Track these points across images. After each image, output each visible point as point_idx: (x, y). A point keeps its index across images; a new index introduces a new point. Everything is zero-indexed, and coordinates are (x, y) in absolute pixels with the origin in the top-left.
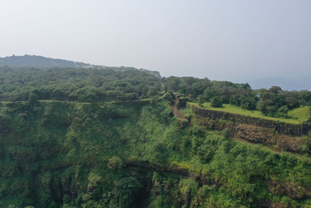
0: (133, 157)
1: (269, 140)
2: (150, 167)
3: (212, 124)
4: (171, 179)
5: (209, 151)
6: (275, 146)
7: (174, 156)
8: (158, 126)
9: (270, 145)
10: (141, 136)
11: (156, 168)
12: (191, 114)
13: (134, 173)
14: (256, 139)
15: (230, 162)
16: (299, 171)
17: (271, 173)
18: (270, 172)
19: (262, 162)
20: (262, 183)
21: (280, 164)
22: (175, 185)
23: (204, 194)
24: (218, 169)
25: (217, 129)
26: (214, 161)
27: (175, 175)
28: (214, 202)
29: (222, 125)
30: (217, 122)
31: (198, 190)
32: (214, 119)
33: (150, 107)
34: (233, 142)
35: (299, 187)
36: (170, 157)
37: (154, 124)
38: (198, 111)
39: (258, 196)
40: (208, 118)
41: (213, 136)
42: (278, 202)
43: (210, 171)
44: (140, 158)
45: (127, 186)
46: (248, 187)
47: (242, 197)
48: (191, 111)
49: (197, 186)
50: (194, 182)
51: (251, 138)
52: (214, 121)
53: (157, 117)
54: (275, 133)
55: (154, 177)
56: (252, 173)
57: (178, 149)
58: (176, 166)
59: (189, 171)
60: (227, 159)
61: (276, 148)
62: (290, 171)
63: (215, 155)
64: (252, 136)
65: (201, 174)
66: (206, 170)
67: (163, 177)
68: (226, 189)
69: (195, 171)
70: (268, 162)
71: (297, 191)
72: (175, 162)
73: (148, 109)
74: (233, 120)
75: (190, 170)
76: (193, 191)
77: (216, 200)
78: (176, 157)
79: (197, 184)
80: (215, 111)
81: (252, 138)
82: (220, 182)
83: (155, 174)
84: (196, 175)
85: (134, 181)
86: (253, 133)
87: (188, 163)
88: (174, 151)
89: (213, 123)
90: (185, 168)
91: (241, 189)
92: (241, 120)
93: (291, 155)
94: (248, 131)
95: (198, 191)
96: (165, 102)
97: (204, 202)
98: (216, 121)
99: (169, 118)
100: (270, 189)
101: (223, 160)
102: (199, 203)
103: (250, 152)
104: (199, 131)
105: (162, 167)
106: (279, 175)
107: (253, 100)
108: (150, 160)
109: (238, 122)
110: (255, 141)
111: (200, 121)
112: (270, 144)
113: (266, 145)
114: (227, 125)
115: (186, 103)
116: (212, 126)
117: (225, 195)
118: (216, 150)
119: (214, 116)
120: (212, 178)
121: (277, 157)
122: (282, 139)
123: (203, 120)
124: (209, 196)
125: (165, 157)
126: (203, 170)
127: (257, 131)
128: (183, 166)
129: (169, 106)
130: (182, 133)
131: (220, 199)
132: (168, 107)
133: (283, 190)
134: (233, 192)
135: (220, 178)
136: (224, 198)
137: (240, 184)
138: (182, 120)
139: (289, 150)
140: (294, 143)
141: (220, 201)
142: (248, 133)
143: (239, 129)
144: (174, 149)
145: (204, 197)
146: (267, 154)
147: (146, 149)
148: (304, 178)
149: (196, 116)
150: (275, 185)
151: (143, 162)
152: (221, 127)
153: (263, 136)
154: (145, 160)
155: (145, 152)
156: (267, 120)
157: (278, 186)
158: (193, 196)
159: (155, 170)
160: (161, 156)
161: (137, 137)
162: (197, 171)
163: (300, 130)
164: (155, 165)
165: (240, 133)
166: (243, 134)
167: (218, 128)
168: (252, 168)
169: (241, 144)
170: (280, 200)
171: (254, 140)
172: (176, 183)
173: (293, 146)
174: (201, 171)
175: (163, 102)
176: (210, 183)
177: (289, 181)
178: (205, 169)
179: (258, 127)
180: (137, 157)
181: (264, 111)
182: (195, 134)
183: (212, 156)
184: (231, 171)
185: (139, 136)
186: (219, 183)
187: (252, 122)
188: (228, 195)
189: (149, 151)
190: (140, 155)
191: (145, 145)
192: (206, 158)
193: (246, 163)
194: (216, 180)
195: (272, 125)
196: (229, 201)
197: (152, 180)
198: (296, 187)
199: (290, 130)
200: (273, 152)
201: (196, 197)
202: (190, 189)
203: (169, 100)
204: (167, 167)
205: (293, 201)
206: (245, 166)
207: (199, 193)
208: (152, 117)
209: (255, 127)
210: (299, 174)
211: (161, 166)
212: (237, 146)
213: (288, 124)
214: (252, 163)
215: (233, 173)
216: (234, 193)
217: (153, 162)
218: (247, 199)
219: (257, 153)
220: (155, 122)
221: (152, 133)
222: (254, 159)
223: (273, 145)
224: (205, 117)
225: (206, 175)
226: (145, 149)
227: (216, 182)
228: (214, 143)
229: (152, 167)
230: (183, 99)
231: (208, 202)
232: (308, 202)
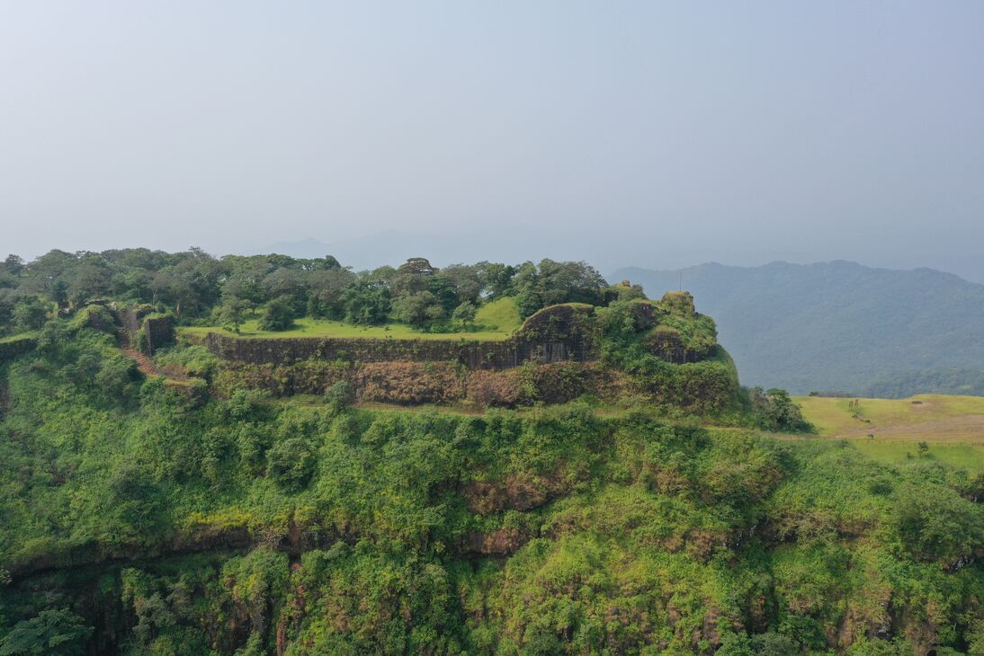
0: (31, 545)
1: (448, 390)
2: (103, 557)
3: (285, 380)
4: (191, 574)
5: (304, 455)
6: (465, 402)
7: (186, 498)
8: (90, 419)
9: (454, 399)
10: (39, 467)
11: (127, 554)
12: (208, 360)
13: (49, 596)
14: (418, 394)
15: (368, 467)
16: (530, 443)
17: (471, 468)
18: (468, 465)
19: (448, 446)
20: (455, 496)
21: (487, 440)
22: (209, 585)
23: (312, 578)
24: (342, 495)
25: (302, 391)
26: (323, 477)
27: (198, 556)
28: (348, 588)
29: (315, 377)
30: (301, 371)
31: (291, 573)
32: (290, 364)
33: (40, 362)
34: (362, 414)
35: (536, 480)
36: (172, 507)
37: (75, 417)
38: (234, 349)
39: (454, 532)
40: (269, 365)
41: (299, 410)
42: (497, 530)
43: (318, 507)
44: (62, 541)
45: (46, 644)
46: (430, 517)
47: (418, 546)
48: (204, 351)
49: (286, 564)
50: (275, 554)
51: (404, 395)
52: (289, 368)
53: (78, 392)
54: (459, 369)
55: (127, 586)
56: (432, 478)
57: (193, 475)
58: (200, 528)
59: (249, 530)
60: (358, 462)
61: (468, 405)
62: (513, 449)
63: (320, 462)
64: (407, 390)
65: (292, 525)
66: (306, 508)
67: (160, 577)
68: (372, 541)
69: (271, 523)
70: (463, 441)
71: (534, 490)
72: (193, 517)
73: (34, 369)
74: (345, 358)
75: (252, 524)
76: (278, 580)
77: (353, 579)
78: (194, 503)
79: (283, 558)
80: (290, 339)
81: (407, 393)
82: (353, 529)
83: (130, 578)
84: (280, 531)
85: (63, 620)
86: (408, 380)
87: (239, 507)
88: (182, 483)
89: (287, 375)
90: (234, 524)
91: (414, 526)
92: (369, 352)
93: (506, 415)
94: (395, 378)
95: (293, 576)
96: (91, 337)
97: (317, 599)
98: (297, 368)
99: (128, 387)
100: (474, 506)
101: (349, 468)
102: (302, 609)
103: (413, 428)
104: (252, 405)
105: (152, 546)
106: (491, 467)
107: (381, 299)
108: (103, 536)
109: (361, 361)
110: (416, 398)
111: (244, 377)
112: (451, 399)
113: (443, 403)
114: (333, 373)
115: (171, 332)
116: (286, 384)
117: (375, 557)
118: (318, 447)
119: (289, 355)
120: (327, 524)
121: (479, 425)
122: (478, 381)
123: (253, 371)
124: (329, 578)
125: (156, 512)
126: (297, 512)
127: (418, 375)
128: (227, 522)
129: (109, 349)
130: (197, 422)
131: (363, 573)
132: (108, 352)
133: (503, 498)
134: (394, 542)
135: (353, 516)
136: (374, 566)
137: (408, 516)
138: (186, 384)
139: (496, 403)
140: (503, 385)
141: (365, 577)
142: (394, 383)
143: (369, 377)
144: (180, 477)
145: (313, 587)
146: (454, 424)
147: (74, 504)
148: (543, 455)
149: (228, 365)
150: (485, 493)
151: (76, 550)
152: (315, 382)
153: (434, 384)
154: (83, 540)
155: (73, 514)
156: (438, 342)
157: (492, 491)
158: (281, 595)
159: (125, 562)
160: (146, 509)
161: (24, 473)
162: (279, 520)
163: (512, 351)
164: (124, 546)
165: (371, 386)
166: (380, 388)
167: (307, 388)
168: (428, 468)
169: (386, 414)
170: (501, 524)
171: (413, 398)
172: (210, 579)
173: (503, 391)
174: (291, 516)
175: (82, 337)
176: (324, 543)
177: (514, 471)
178: (303, 506)
179: (417, 364)
180: (49, 538)
181: (420, 321)
182: (244, 416)
183: (314, 468)
184: (376, 491)
185: (27, 468)
186: (350, 532)
187: (401, 354)
188: (382, 555)
189: (87, 506)
190: (55, 529)
191: (64, 491)
192: (301, 475)
193: (409, 461)
194: (341, 527)
195: (451, 352)
196: (389, 568)
197: (123, 598)
198: (529, 481)
199: (491, 357)
200: (468, 417)
201: (289, 596)
202: (269, 578)
203: (106, 330)
204: (169, 540)
205: (529, 516)
206: (409, 468)
207: (297, 579)
208: (59, 395)
209: (409, 365)
210: (532, 451)
211: (148, 543)
212: (379, 421)
213: (486, 342)
214: (424, 454)
215: (384, 495)
216: (397, 544)
217: (114, 537)
218: (429, 548)
219: (430, 428)
220: (76, 410)
221: (77, 447)
222: (427, 444)
223: (461, 401)
224: (258, 363)
225: (309, 523)
226: (67, 505)
227: (342, 532)
228: (309, 429)
229: (115, 555)
230: (161, 319)
231: (331, 595)
232: (556, 505)
